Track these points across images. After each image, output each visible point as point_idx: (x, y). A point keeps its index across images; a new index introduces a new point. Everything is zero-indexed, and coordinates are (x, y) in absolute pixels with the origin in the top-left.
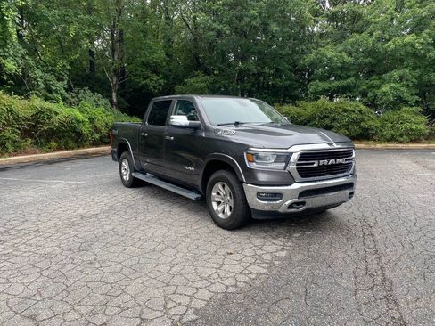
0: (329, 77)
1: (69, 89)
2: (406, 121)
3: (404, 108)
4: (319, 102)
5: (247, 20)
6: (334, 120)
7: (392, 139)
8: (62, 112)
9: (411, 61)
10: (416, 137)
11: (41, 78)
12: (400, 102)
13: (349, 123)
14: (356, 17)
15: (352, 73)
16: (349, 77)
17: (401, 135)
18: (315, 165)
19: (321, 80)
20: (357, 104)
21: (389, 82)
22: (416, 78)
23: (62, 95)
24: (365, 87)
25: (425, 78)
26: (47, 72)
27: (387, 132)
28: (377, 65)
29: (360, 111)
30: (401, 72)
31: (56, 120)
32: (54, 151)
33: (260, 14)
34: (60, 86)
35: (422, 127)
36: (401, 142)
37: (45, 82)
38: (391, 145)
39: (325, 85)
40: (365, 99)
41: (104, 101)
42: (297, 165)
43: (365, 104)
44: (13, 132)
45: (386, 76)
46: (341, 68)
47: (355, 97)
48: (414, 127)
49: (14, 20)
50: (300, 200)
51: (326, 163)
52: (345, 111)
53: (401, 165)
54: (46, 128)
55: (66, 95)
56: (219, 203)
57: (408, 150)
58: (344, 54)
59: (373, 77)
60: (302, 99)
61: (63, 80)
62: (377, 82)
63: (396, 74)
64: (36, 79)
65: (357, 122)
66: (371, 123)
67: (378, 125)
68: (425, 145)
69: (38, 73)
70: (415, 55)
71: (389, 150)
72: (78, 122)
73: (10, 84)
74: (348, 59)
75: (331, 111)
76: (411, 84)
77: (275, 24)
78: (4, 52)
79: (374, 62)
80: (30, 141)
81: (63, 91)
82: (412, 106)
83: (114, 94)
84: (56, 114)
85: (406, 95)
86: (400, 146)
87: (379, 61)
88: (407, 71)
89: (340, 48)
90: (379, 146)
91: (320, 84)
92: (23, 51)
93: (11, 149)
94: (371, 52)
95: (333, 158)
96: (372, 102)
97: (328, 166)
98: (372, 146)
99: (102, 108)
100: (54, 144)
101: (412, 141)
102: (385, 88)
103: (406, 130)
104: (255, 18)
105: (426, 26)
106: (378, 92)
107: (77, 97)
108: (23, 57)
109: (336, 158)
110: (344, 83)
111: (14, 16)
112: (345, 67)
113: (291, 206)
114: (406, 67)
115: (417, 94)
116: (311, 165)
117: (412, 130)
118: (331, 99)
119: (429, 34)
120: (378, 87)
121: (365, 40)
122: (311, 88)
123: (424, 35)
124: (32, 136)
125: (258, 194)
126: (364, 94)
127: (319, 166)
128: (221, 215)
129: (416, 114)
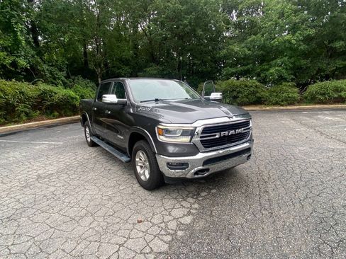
0: (236, 65)
1: (68, 77)
2: (285, 91)
3: (284, 83)
4: (230, 81)
5: (181, 27)
6: (239, 92)
7: (276, 103)
8: (60, 92)
9: (289, 53)
10: (291, 102)
11: (48, 70)
12: (281, 79)
13: (248, 94)
14: (253, 24)
15: (251, 61)
16: (248, 64)
17: (282, 101)
18: (217, 136)
19: (231, 67)
20: (254, 81)
21: (275, 66)
22: (292, 63)
23: (62, 81)
24: (259, 70)
25: (297, 64)
26: (52, 66)
27: (274, 99)
28: (266, 55)
29: (256, 86)
30: (282, 60)
31: (56, 98)
32: (56, 118)
33: (190, 23)
34: (62, 75)
35: (296, 95)
36: (282, 105)
37: (51, 73)
38: (276, 107)
39: (233, 70)
40: (259, 78)
41: (92, 84)
42: (201, 137)
43: (259, 81)
44: (25, 107)
45: (273, 63)
46: (244, 59)
47: (252, 77)
48: (290, 96)
49: (21, 31)
50: (204, 168)
51: (226, 134)
52: (246, 86)
53: (283, 122)
54: (49, 103)
55: (66, 81)
56: (141, 167)
57: (287, 110)
58: (245, 49)
59: (265, 64)
60: (219, 79)
61: (63, 71)
62: (267, 67)
63: (279, 61)
64: (43, 71)
65: (254, 93)
66: (262, 93)
67: (268, 95)
68: (298, 107)
69: (45, 67)
70: (291, 49)
71: (275, 111)
72: (72, 98)
73: (23, 75)
74: (248, 52)
75: (237, 87)
76: (289, 68)
77: (200, 30)
78: (18, 53)
79: (264, 53)
80: (38, 112)
81: (63, 78)
82: (288, 82)
83: (99, 79)
84: (56, 93)
85: (285, 75)
86: (282, 107)
87: (268, 53)
88: (286, 59)
89: (243, 45)
90: (268, 108)
91: (230, 69)
92: (33, 52)
93: (24, 118)
94: (262, 47)
95: (232, 129)
96: (263, 80)
97: (228, 136)
98: (264, 108)
99: (90, 89)
100: (56, 113)
101: (289, 104)
102: (272, 71)
103: (286, 97)
104: (187, 26)
105: (299, 29)
106: (268, 73)
107: (73, 81)
108: (33, 56)
109: (235, 129)
110: (246, 68)
111: (22, 28)
112: (246, 58)
113: (196, 173)
114: (285, 56)
115: (291, 74)
116: (214, 137)
117: (289, 97)
118: (238, 79)
119: (300, 34)
120: (268, 70)
121: (259, 39)
122: (224, 72)
123: (297, 34)
124: (40, 109)
125: (168, 164)
126: (258, 75)
127: (220, 137)
128: (142, 177)
129: (292, 87)
